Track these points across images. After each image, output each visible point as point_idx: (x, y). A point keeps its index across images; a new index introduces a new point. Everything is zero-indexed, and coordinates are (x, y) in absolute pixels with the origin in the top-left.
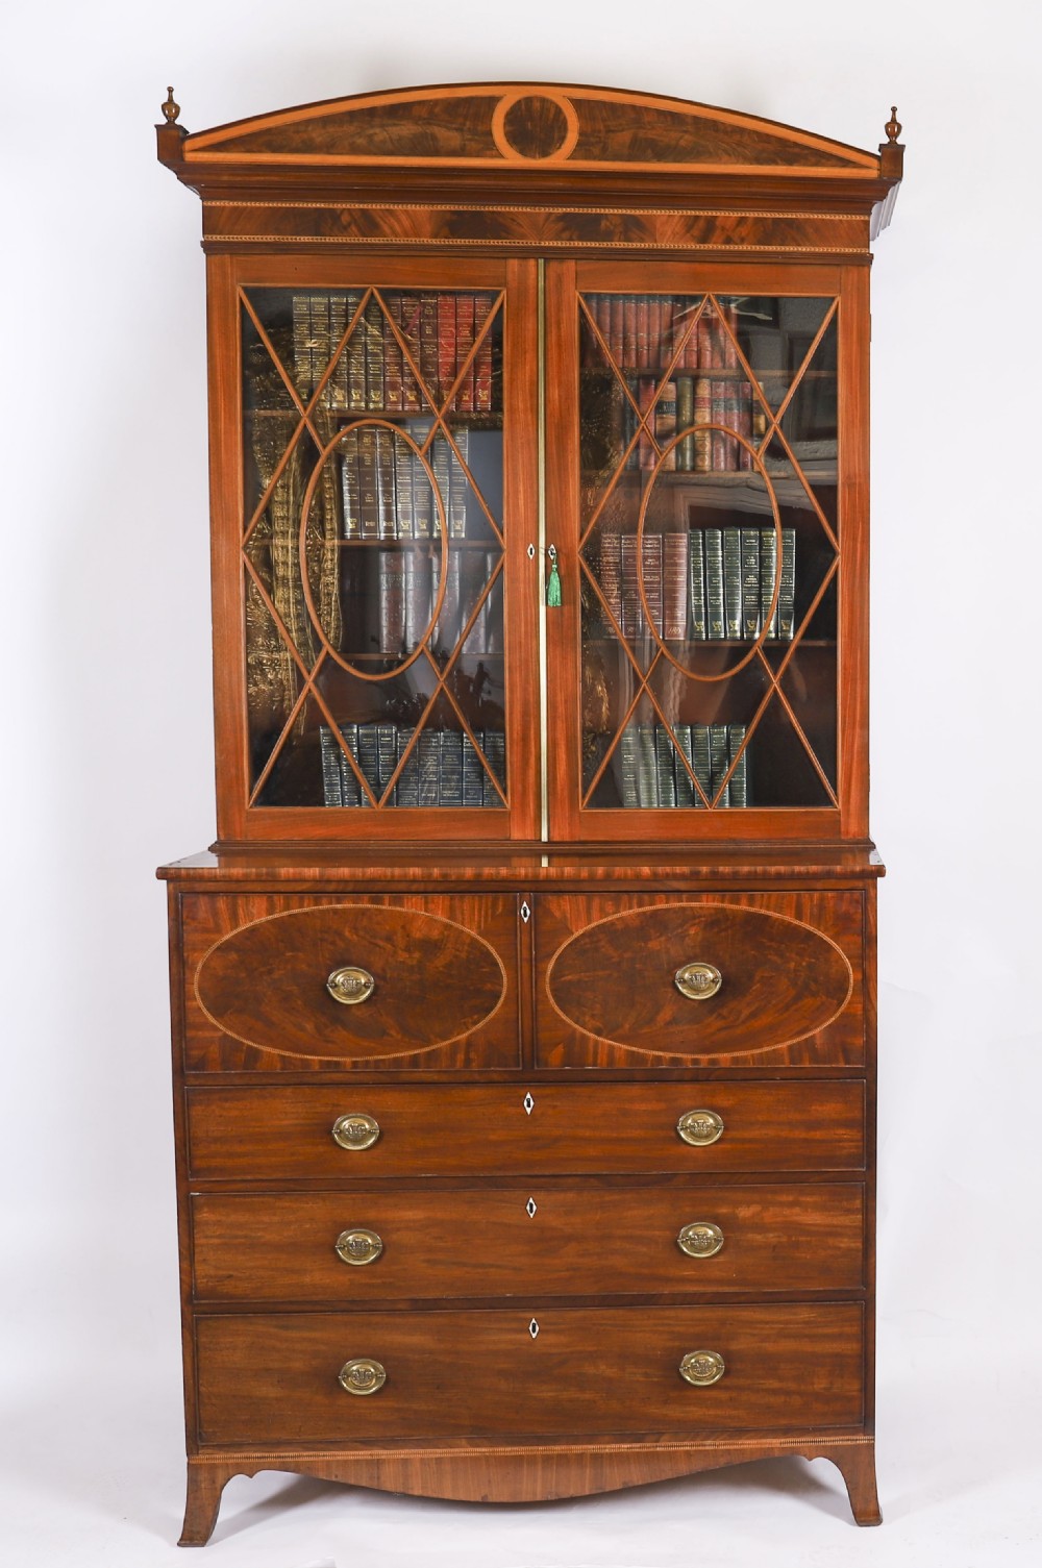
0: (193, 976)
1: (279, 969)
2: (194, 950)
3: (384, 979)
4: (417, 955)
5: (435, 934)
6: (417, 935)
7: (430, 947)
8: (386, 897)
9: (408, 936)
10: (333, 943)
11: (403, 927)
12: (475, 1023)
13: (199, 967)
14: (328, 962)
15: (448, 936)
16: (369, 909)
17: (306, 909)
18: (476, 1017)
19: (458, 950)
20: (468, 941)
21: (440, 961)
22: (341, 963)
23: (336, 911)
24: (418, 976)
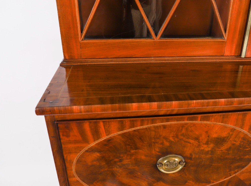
0: (71, 166)
1: (127, 159)
2: (70, 153)
3: (191, 158)
4: (212, 145)
5: (224, 134)
6: (215, 136)
7: (220, 141)
8: (200, 116)
9: (208, 137)
10: (162, 144)
11: (207, 132)
12: (235, 173)
13: (75, 161)
14: (158, 153)
15: (232, 134)
16: (186, 124)
17: (145, 127)
18: (236, 170)
19: (236, 141)
20: (242, 136)
21: (224, 147)
22: (165, 153)
23: (164, 127)
24: (210, 156)
